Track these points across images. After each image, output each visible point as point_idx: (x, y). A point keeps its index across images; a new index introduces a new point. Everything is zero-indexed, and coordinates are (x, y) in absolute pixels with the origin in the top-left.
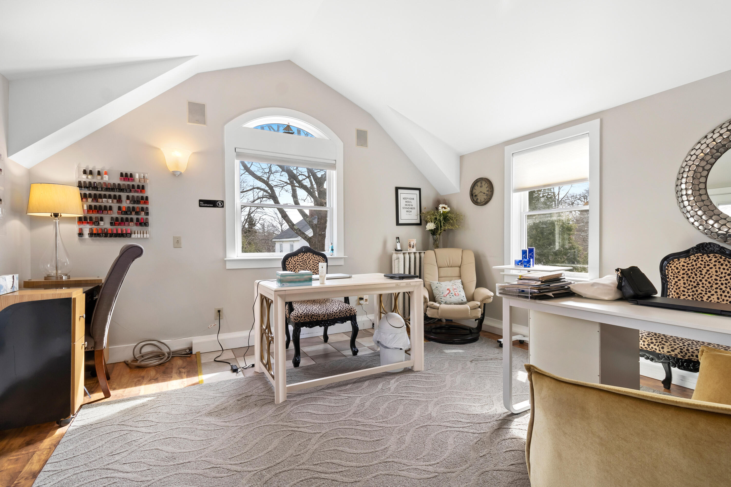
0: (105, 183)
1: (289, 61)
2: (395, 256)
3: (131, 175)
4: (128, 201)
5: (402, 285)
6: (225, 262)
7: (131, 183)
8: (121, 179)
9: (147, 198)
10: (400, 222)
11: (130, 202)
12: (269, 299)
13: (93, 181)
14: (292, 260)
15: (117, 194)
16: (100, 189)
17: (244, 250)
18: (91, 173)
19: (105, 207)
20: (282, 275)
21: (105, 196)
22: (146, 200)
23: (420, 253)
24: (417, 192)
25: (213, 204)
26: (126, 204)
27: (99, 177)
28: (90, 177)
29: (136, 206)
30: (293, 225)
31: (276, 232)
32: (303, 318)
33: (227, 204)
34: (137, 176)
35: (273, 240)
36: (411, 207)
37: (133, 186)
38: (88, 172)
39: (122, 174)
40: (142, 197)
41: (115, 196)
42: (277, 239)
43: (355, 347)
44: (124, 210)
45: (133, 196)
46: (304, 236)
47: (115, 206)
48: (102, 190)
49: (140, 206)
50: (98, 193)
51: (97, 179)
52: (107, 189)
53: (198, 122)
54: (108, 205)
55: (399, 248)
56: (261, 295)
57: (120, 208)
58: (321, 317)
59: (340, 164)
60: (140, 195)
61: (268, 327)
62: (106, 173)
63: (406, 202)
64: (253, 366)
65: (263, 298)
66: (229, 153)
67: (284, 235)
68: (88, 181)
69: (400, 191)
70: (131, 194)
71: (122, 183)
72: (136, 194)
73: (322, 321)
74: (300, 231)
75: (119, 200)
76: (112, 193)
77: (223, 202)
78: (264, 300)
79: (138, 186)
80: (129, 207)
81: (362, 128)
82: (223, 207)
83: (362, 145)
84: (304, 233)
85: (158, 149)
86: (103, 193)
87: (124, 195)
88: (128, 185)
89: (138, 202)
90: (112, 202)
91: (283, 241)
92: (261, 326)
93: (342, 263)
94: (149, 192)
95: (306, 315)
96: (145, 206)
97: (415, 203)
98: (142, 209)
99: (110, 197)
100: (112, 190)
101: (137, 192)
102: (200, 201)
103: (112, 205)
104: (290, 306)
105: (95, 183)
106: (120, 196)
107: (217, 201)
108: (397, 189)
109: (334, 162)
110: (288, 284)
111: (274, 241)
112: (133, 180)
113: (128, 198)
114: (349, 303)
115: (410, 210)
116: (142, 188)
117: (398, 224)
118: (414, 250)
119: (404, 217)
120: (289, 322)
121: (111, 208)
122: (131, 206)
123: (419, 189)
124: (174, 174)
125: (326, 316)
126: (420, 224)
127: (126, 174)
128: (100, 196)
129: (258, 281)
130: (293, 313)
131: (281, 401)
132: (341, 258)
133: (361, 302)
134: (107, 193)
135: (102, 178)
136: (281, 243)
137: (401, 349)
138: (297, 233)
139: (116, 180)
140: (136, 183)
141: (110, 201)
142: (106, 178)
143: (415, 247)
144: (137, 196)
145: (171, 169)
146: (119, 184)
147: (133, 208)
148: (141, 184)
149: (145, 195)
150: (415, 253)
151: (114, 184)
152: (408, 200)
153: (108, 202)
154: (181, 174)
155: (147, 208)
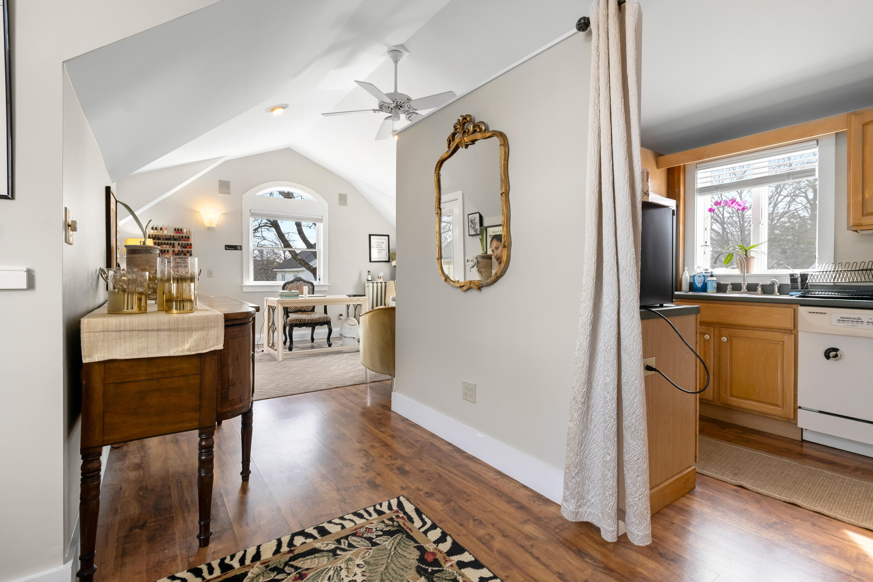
0: (165, 235)
1: (289, 148)
2: (366, 284)
3: (181, 230)
4: (179, 247)
5: (354, 300)
6: (242, 287)
7: (181, 235)
8: (175, 233)
9: (191, 244)
10: (372, 260)
11: (181, 247)
12: (273, 307)
13: (157, 234)
14: (289, 286)
15: (172, 242)
16: (162, 239)
17: (255, 279)
18: (156, 229)
19: (165, 250)
20: (281, 293)
21: (165, 244)
22: (190, 246)
23: (385, 283)
24: (387, 237)
25: (235, 248)
26: (177, 249)
27: (161, 231)
28: (156, 231)
29: (184, 249)
30: (297, 255)
31: (277, 260)
32: (295, 321)
33: (244, 248)
34: (185, 231)
35: (274, 270)
36: (381, 248)
37: (182, 237)
38: (154, 228)
39: (175, 229)
40: (188, 244)
41: (171, 243)
42: (279, 269)
43: (330, 341)
44: (176, 252)
45: (182, 244)
46: (308, 267)
47: (171, 250)
48: (163, 240)
49: (187, 249)
50: (160, 241)
51: (160, 233)
52: (166, 239)
53: (225, 193)
54: (166, 249)
55: (370, 279)
56: (269, 306)
57: (173, 251)
58: (307, 321)
59: (326, 219)
60: (187, 242)
61: (273, 324)
62: (165, 229)
63: (378, 245)
64: (263, 351)
65: (270, 307)
66: (246, 213)
67: (286, 265)
68: (154, 234)
69: (372, 237)
70: (181, 242)
71: (175, 235)
72: (184, 242)
73: (308, 323)
74: (303, 261)
75: (174, 246)
76: (169, 242)
77: (241, 246)
78: (271, 308)
79: (186, 237)
80: (179, 251)
81: (343, 192)
82: (241, 250)
83: (343, 205)
84: (308, 264)
85: (199, 212)
86: (163, 241)
87: (176, 243)
88: (179, 236)
89: (185, 247)
90: (169, 247)
91: (285, 272)
92: (268, 324)
93: (326, 289)
94: (192, 241)
95: (297, 320)
96: (189, 250)
97: (385, 246)
98: (188, 252)
99: (168, 244)
100: (169, 239)
101: (185, 240)
102: (226, 246)
103: (169, 249)
104: (287, 311)
105: (158, 235)
106: (174, 243)
107: (237, 246)
108: (370, 236)
109: (321, 217)
110: (285, 297)
111: (276, 271)
112: (182, 233)
113: (179, 244)
114: (327, 314)
115: (381, 251)
116: (188, 238)
117: (370, 261)
118: (381, 280)
119: (375, 256)
120: (286, 325)
121: (168, 251)
122: (181, 249)
123: (388, 236)
124: (209, 228)
125: (310, 321)
126: (389, 261)
127: (178, 229)
128: (162, 244)
129: (266, 298)
130: (288, 319)
131: (280, 360)
132: (327, 285)
133: (341, 317)
134: (166, 242)
135: (163, 232)
136: (284, 273)
137: (354, 338)
138: (300, 263)
139: (172, 233)
140: (184, 235)
141: (168, 246)
142: (165, 232)
143: (381, 278)
144: (185, 244)
145: (207, 225)
146: (173, 236)
147: (182, 251)
148: (187, 236)
149: (189, 243)
150: (381, 283)
151: (170, 236)
152: (379, 244)
153: (166, 247)
154: (213, 228)
155: (191, 251)
